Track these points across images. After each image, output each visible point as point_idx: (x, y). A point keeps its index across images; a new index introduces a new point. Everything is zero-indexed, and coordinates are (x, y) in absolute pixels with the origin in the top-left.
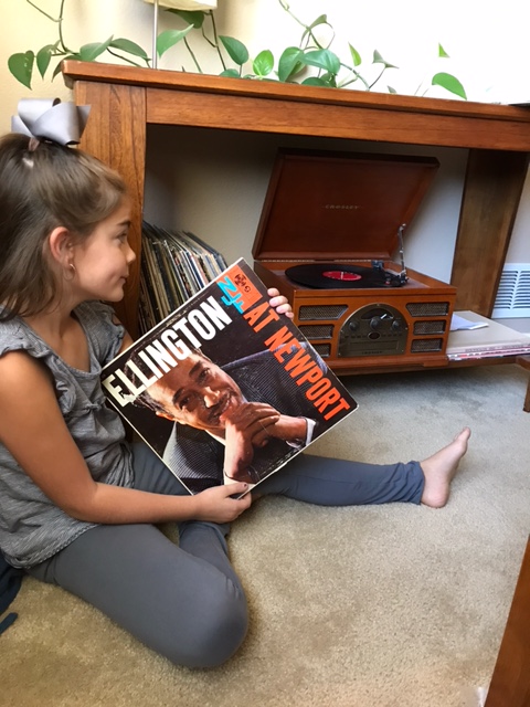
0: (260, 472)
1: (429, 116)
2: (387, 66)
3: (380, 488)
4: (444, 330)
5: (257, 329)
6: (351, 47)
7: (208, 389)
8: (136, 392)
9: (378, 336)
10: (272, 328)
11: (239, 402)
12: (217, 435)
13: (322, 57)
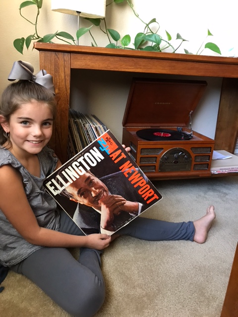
0: (117, 226)
1: (201, 63)
2: (184, 40)
3: (174, 234)
4: (209, 160)
5: (116, 162)
6: (167, 33)
7: (93, 189)
8: (61, 189)
9: (178, 162)
10: (123, 162)
11: (107, 195)
12: (97, 209)
13: (153, 37)
